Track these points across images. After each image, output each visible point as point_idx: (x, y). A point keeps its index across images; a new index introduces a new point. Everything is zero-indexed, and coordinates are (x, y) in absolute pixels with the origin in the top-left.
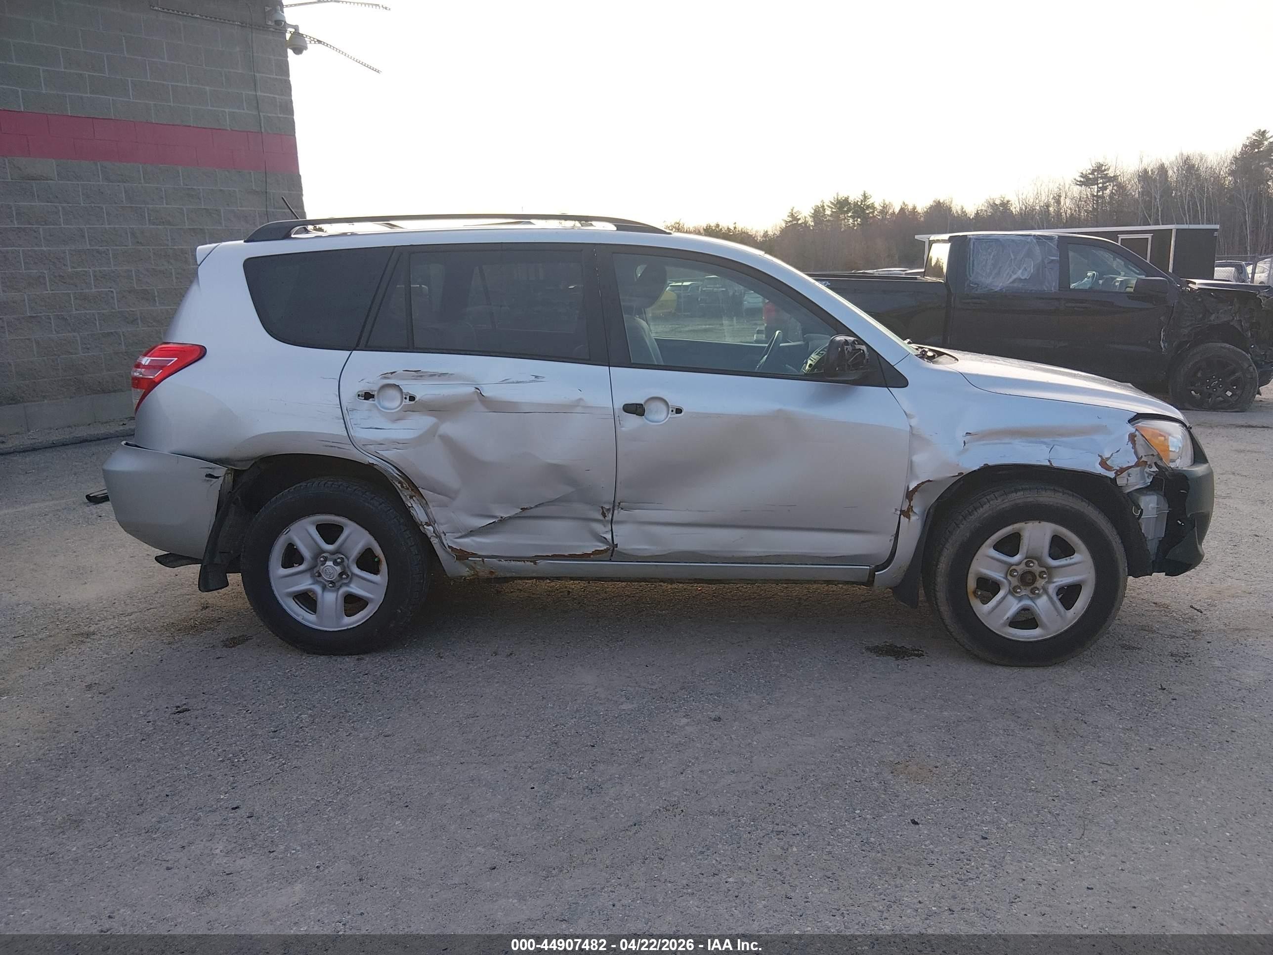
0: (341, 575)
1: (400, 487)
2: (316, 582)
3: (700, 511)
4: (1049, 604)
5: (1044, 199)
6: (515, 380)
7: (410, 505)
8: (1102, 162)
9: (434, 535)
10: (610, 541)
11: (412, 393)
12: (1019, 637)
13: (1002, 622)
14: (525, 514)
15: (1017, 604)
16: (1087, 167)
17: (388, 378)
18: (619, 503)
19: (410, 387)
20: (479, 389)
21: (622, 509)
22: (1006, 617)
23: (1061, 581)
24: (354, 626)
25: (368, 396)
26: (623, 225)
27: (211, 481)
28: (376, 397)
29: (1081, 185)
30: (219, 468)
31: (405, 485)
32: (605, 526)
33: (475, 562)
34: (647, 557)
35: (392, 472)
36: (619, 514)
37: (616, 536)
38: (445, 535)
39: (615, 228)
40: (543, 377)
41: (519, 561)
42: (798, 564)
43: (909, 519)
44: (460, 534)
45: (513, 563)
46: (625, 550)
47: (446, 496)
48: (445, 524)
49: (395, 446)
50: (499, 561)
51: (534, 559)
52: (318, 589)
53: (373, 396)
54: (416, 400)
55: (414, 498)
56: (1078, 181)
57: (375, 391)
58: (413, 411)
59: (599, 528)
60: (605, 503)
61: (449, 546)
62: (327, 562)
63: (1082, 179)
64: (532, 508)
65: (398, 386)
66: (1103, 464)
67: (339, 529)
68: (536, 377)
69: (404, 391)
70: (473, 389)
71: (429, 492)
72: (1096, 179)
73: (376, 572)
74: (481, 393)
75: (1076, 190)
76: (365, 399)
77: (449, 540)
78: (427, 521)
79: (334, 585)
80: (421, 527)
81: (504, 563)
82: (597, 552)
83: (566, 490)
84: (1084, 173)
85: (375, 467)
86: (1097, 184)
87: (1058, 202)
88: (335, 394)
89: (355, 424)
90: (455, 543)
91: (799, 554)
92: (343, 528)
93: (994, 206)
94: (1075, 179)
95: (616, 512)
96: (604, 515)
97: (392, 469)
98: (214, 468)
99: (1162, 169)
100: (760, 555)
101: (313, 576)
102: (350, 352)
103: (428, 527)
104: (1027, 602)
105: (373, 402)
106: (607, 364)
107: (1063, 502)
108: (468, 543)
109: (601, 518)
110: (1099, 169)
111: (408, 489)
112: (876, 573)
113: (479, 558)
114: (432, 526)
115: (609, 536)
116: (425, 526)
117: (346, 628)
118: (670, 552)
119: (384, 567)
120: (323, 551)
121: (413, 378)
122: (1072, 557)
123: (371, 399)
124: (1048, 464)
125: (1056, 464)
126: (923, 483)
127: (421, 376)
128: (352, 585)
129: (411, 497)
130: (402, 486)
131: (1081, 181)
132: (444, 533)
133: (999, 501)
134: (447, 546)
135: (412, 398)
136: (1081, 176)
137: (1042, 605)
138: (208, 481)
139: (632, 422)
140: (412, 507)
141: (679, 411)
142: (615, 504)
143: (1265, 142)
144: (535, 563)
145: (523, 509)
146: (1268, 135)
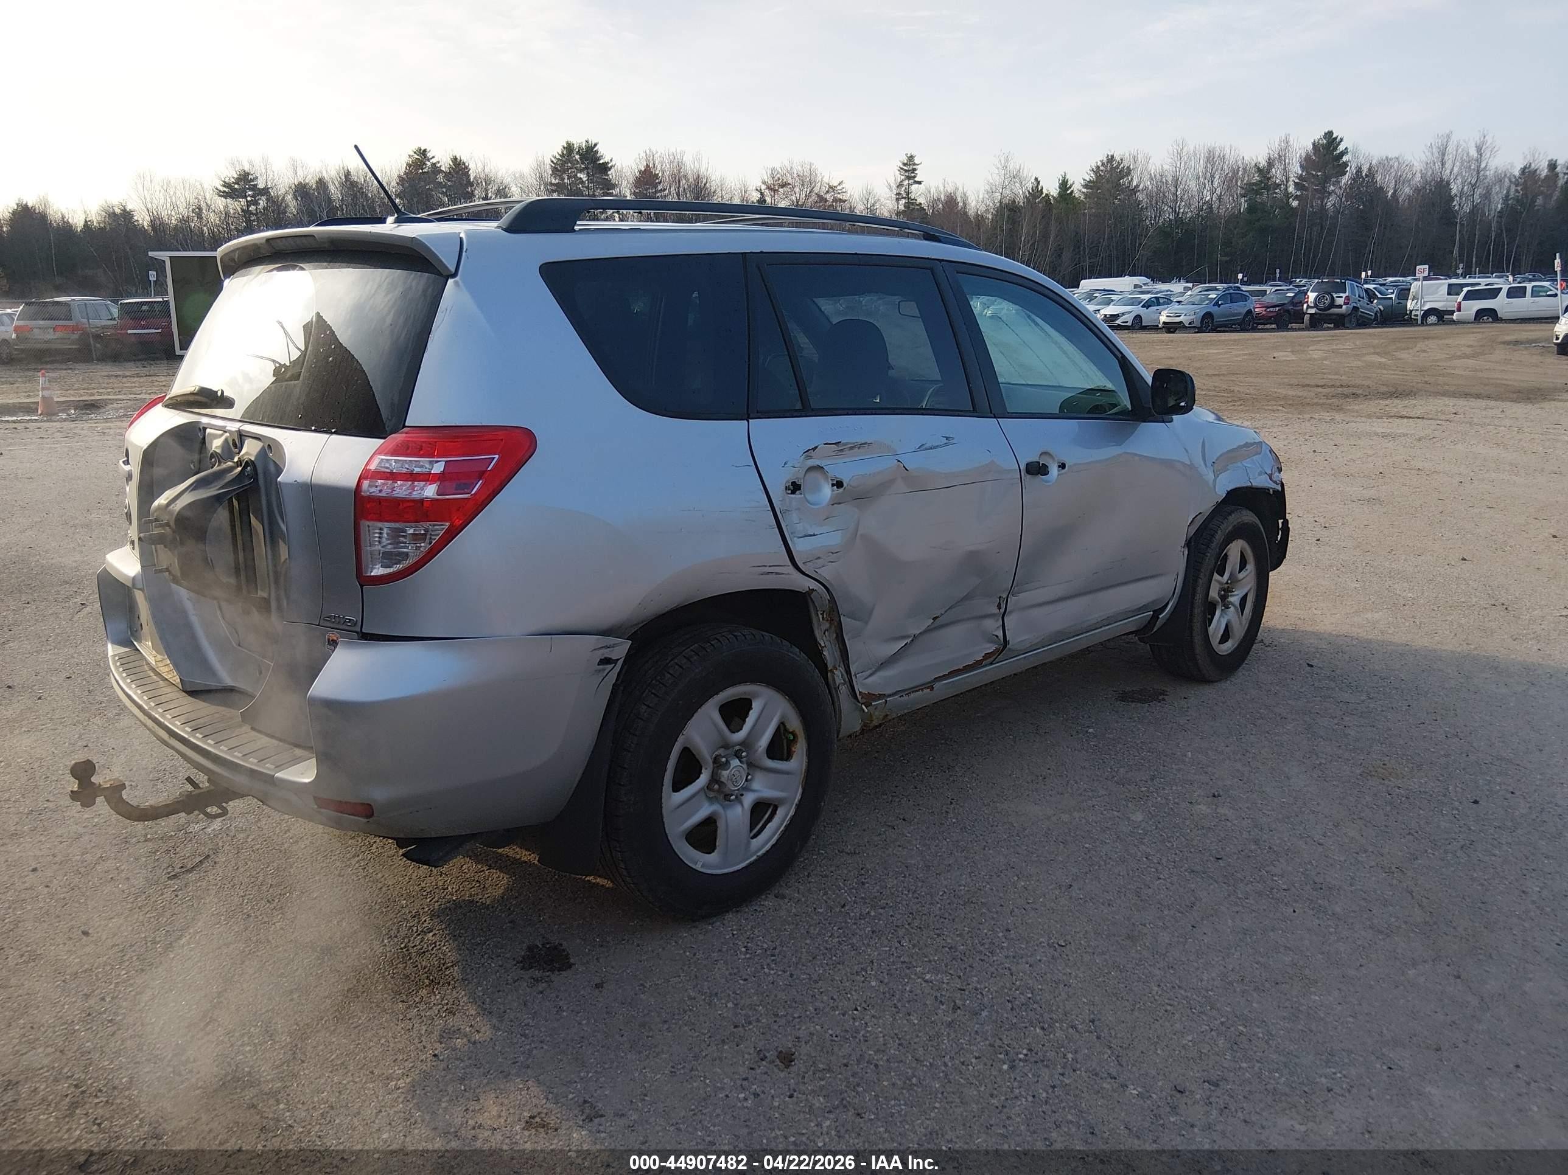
2: (717, 801)
5: (183, 210)
6: (931, 445)
7: (822, 643)
8: (247, 170)
10: (1001, 638)
11: (840, 476)
14: (938, 624)
16: (231, 175)
17: (811, 457)
18: (1014, 588)
19: (837, 468)
20: (901, 462)
21: (1014, 595)
24: (767, 847)
25: (795, 487)
28: (802, 487)
29: (225, 197)
32: (998, 621)
33: (876, 706)
34: (1027, 648)
36: (1012, 602)
37: (1007, 630)
40: (955, 438)
41: (918, 690)
45: (913, 694)
46: (1013, 645)
47: (863, 619)
48: (858, 661)
49: (831, 558)
50: (901, 696)
51: (931, 685)
52: (719, 808)
53: (799, 487)
54: (844, 486)
55: (828, 632)
56: (220, 191)
57: (801, 479)
58: (842, 503)
59: (992, 625)
60: (1003, 592)
63: (227, 190)
64: (942, 614)
65: (822, 466)
67: (748, 704)
68: (947, 438)
69: (830, 474)
70: (896, 462)
71: (848, 619)
72: (244, 191)
73: (789, 756)
74: (903, 467)
75: (220, 203)
76: (791, 493)
77: (858, 684)
81: (905, 697)
82: (987, 656)
83: (974, 582)
84: (227, 180)
86: (246, 197)
87: (200, 216)
89: (791, 534)
90: (865, 684)
92: (752, 702)
93: (112, 215)
94: (217, 189)
95: (1010, 600)
96: (999, 607)
98: (613, 646)
99: (321, 183)
101: (713, 792)
105: (801, 496)
108: (876, 682)
109: (997, 611)
110: (245, 178)
111: (828, 620)
113: (882, 698)
115: (1000, 634)
117: (755, 857)
118: (1043, 637)
119: (801, 746)
120: (727, 746)
121: (834, 454)
123: (798, 491)
127: (843, 450)
129: (824, 632)
131: (224, 192)
132: (855, 674)
135: (840, 484)
136: (224, 186)
138: (602, 671)
139: (1033, 485)
141: (1064, 466)
142: (1011, 592)
143: (427, 162)
144: (932, 688)
145: (934, 619)
146: (429, 155)
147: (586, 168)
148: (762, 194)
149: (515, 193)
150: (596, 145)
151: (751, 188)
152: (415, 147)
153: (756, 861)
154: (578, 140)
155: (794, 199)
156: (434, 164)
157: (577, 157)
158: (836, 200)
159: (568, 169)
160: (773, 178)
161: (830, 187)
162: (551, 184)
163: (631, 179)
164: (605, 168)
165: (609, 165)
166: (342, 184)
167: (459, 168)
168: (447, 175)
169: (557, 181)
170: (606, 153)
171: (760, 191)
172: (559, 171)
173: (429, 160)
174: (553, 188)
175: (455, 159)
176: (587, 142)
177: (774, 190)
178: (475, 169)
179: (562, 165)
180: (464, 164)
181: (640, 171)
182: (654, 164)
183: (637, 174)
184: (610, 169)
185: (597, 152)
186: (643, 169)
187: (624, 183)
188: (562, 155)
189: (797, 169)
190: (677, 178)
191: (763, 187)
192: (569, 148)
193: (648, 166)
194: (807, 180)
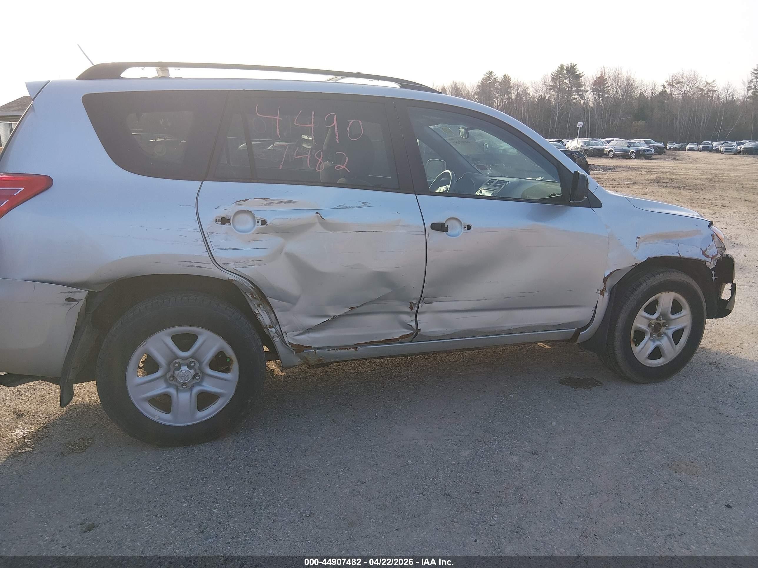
0: (194, 377)
1: (251, 298)
2: (169, 385)
3: (477, 300)
4: (668, 343)
6: (347, 205)
7: (257, 312)
9: (277, 335)
10: (415, 327)
11: (264, 218)
12: (653, 365)
13: (645, 356)
14: (353, 312)
15: (653, 344)
17: (241, 205)
18: (424, 299)
19: (262, 212)
20: (319, 214)
21: (424, 303)
22: (647, 354)
23: (675, 328)
24: (208, 418)
25: (224, 221)
26: (405, 84)
27: (71, 304)
28: (231, 221)
30: (79, 292)
31: (255, 296)
32: (411, 317)
33: (308, 353)
34: (440, 336)
35: (248, 286)
36: (423, 307)
37: (420, 323)
38: (286, 334)
39: (399, 87)
40: (370, 203)
41: (343, 349)
42: (533, 332)
43: (603, 295)
44: (298, 332)
45: (339, 351)
46: (425, 333)
47: (289, 302)
48: (287, 325)
49: (250, 264)
50: (328, 350)
51: (355, 347)
52: (172, 391)
53: (228, 221)
54: (268, 223)
55: (261, 306)
57: (230, 216)
58: (264, 233)
59: (406, 318)
60: (414, 299)
61: (289, 343)
62: (182, 367)
64: (358, 307)
65: (251, 212)
66: (704, 253)
67: (194, 338)
68: (364, 203)
69: (256, 216)
70: (315, 214)
71: (275, 300)
73: (227, 370)
74: (321, 217)
76: (221, 224)
77: (289, 339)
78: (270, 324)
79: (188, 387)
80: (265, 330)
81: (332, 352)
82: (403, 337)
83: (386, 291)
85: (234, 282)
88: (195, 220)
89: (215, 246)
90: (294, 339)
91: (536, 325)
92: (197, 336)
95: (420, 305)
96: (411, 308)
97: (247, 283)
98: (75, 292)
100: (513, 327)
101: (166, 381)
102: (201, 182)
103: (271, 329)
104: (657, 343)
105: (229, 226)
106: (414, 192)
107: (683, 279)
108: (305, 339)
109: (409, 310)
111: (257, 299)
112: (581, 333)
113: (311, 349)
114: (274, 328)
115: (413, 324)
116: (269, 328)
117: (200, 421)
118: (455, 331)
119: (235, 367)
120: (177, 357)
121: (263, 205)
122: (681, 312)
123: (227, 224)
124: (678, 255)
125: (682, 255)
126: (614, 271)
127: (270, 203)
128: (204, 384)
129: (258, 306)
130: (253, 297)
132: (285, 332)
133: (651, 280)
134: (287, 343)
135: (264, 222)
137: (665, 343)
138: (67, 304)
139: (437, 236)
140: (259, 313)
141: (469, 227)
142: (421, 300)
143: (492, 78)
144: (356, 349)
145: (351, 309)
146: (493, 74)
147: (569, 77)
148: (665, 88)
149: (531, 91)
150: (575, 65)
151: (658, 85)
152: (487, 71)
153: (199, 423)
154: (567, 63)
155: (683, 90)
156: (495, 78)
157: (565, 72)
158: (709, 90)
159: (559, 78)
160: (673, 79)
161: (707, 83)
162: (550, 86)
163: (592, 81)
164: (579, 76)
165: (581, 75)
166: (452, 89)
167: (506, 79)
168: (501, 83)
169: (553, 84)
170: (580, 69)
171: (663, 86)
172: (555, 79)
173: (493, 76)
174: (551, 87)
175: (505, 75)
176: (571, 64)
177: (672, 85)
178: (513, 80)
179: (557, 76)
180: (508, 77)
181: (597, 78)
182: (605, 74)
183: (595, 79)
184: (581, 77)
185: (576, 69)
186: (599, 76)
187: (587, 84)
188: (558, 71)
189: (686, 74)
190: (616, 81)
191: (666, 84)
192: (562, 68)
193: (601, 75)
194: (692, 80)
